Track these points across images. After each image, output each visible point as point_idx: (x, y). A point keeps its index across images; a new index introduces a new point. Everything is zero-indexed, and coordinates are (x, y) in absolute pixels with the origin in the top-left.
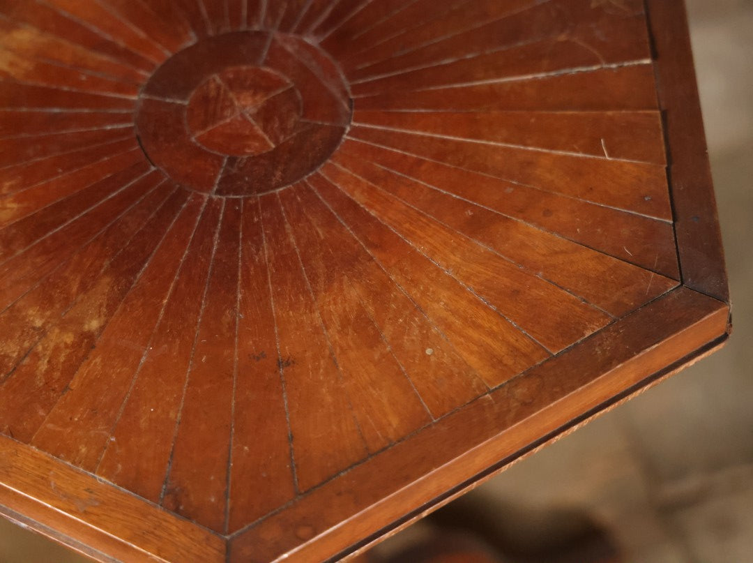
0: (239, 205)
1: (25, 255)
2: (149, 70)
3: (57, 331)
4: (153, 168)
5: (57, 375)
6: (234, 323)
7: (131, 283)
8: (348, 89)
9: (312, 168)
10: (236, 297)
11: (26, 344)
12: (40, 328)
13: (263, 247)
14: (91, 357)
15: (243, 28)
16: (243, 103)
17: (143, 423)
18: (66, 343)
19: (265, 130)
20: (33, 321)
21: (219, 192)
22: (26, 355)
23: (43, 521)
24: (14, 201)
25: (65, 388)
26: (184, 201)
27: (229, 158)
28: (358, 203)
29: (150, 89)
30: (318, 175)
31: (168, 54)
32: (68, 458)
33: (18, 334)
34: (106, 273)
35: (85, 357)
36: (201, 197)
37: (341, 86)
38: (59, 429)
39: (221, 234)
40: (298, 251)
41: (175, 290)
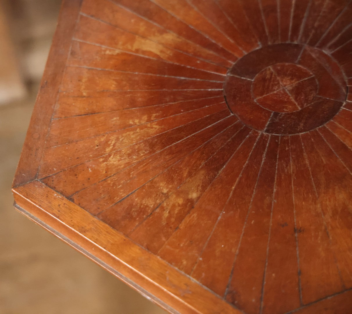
0: (278, 140)
1: (161, 154)
2: (234, 61)
3: (174, 196)
4: (232, 114)
5: (173, 220)
6: (271, 204)
7: (215, 176)
8: (347, 81)
9: (322, 123)
10: (273, 190)
11: (158, 201)
12: (165, 194)
13: (290, 164)
14: (191, 213)
15: (288, 42)
16: (285, 83)
17: (217, 253)
18: (179, 204)
19: (296, 99)
20: (162, 189)
21: (267, 131)
22: (157, 207)
23: (159, 297)
24: (157, 125)
25: (177, 228)
26: (248, 134)
27: (274, 113)
28: (347, 146)
29: (233, 71)
30: (325, 127)
31: (245, 53)
32: (176, 266)
33: (154, 196)
34: (202, 168)
35: (188, 212)
36: (257, 133)
37: (342, 79)
38: (172, 249)
39: (267, 154)
40: (310, 169)
41: (240, 182)
